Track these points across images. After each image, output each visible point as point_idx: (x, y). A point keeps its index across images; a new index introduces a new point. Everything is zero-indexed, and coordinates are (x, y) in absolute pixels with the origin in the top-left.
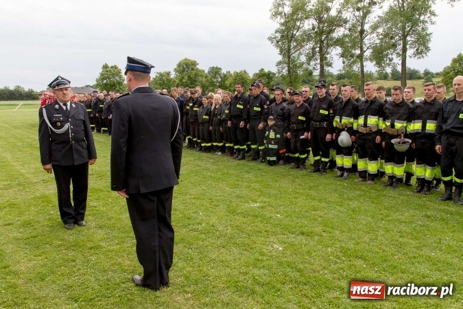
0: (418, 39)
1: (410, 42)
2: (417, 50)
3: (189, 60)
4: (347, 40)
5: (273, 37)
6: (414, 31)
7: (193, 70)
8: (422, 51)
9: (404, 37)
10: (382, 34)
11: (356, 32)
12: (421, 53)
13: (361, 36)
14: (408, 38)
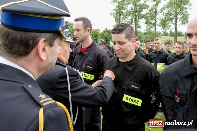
0: (183, 16)
1: (179, 18)
2: (183, 22)
3: (70, 22)
4: (148, 15)
5: (112, 12)
6: (181, 12)
7: (71, 27)
8: (185, 22)
9: (176, 15)
10: (165, 13)
11: (153, 12)
12: (184, 23)
13: (155, 14)
14: (178, 16)
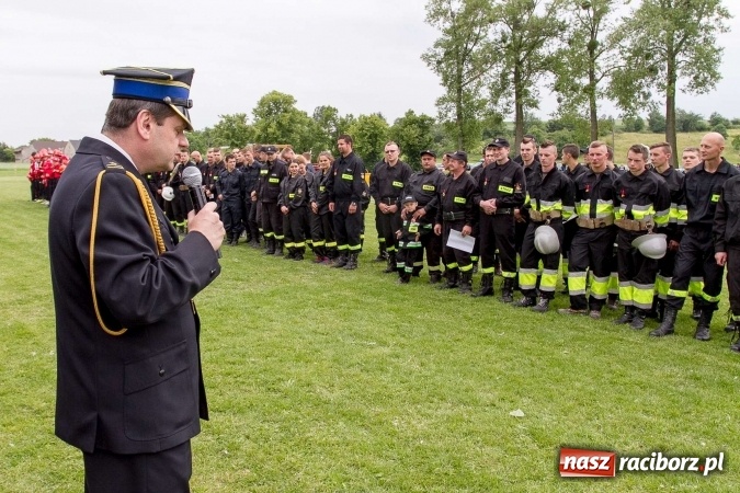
0: (697, 59)
1: (683, 64)
2: (696, 78)
3: (279, 94)
4: (565, 59)
5: (430, 53)
6: (689, 43)
8: (705, 80)
9: (671, 55)
10: (629, 50)
11: (581, 47)
12: (702, 84)
13: (592, 53)
14: (679, 57)
